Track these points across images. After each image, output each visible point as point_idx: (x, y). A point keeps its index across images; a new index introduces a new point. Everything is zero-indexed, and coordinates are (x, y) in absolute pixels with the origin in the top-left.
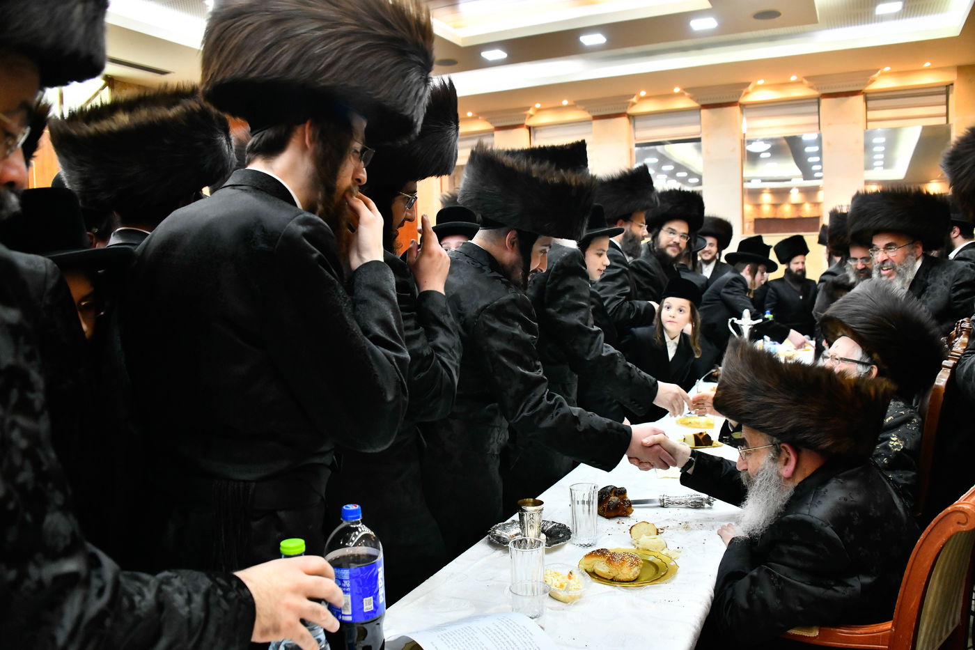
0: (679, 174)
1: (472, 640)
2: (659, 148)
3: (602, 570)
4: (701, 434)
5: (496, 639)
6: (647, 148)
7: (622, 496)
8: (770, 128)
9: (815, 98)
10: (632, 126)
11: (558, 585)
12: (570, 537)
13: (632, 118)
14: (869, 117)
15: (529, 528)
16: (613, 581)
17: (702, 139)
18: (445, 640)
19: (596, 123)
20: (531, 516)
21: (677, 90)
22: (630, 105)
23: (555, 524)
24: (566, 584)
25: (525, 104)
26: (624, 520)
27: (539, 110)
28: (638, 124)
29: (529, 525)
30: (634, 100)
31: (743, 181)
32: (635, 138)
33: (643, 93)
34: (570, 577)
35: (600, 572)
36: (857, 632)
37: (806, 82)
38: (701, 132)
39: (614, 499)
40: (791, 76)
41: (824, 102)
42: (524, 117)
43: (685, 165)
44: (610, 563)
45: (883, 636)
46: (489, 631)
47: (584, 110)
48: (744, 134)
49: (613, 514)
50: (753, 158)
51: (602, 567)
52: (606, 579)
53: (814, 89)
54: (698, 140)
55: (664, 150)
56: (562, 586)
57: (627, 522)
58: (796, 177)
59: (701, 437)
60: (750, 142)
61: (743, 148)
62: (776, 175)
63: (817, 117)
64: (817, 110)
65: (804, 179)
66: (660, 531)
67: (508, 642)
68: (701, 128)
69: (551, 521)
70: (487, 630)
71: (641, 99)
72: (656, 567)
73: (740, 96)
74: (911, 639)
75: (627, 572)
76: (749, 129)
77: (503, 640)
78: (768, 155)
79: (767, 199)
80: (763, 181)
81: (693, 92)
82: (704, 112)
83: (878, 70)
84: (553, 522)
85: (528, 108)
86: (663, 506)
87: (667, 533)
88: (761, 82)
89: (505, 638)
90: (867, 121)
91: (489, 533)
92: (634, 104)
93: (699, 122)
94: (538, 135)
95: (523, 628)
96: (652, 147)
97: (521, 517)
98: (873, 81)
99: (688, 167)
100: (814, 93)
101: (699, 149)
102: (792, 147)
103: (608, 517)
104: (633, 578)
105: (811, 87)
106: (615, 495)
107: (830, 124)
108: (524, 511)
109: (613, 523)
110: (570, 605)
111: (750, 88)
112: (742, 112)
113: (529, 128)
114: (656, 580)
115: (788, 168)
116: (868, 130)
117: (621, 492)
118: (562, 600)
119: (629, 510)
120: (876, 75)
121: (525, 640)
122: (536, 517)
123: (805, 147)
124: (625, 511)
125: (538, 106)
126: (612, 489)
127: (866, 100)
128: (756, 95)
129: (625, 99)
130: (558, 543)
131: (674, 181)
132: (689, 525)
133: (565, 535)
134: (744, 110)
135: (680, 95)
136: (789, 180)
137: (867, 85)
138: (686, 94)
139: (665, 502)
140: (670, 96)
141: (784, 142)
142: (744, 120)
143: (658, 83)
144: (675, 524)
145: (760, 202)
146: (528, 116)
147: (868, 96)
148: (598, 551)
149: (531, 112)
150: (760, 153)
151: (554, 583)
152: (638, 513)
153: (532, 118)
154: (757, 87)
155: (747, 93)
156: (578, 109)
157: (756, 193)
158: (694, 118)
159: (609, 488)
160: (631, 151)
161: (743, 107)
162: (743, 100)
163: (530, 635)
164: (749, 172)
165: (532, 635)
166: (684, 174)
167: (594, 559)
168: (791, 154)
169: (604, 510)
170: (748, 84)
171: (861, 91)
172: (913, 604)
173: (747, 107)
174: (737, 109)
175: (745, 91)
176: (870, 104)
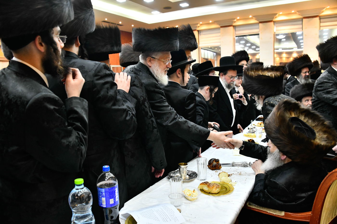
0: (253, 47)
1: (152, 214)
2: (245, 37)
3: (205, 189)
4: (251, 140)
5: (161, 214)
6: (240, 38)
7: (217, 162)
8: (284, 30)
9: (301, 19)
10: (234, 30)
11: (189, 194)
12: (197, 177)
13: (234, 27)
14: (321, 25)
15: (182, 173)
16: (209, 193)
17: (260, 34)
18: (142, 215)
19: (222, 29)
20: (183, 169)
21: (250, 16)
22: (234, 22)
23: (192, 172)
24: (191, 194)
25: (197, 23)
26: (218, 171)
27: (201, 25)
28: (237, 29)
29: (182, 172)
30: (235, 20)
31: (274, 49)
32: (236, 34)
33: (238, 18)
34: (194, 192)
35: (205, 190)
36: (298, 215)
37: (297, 13)
38: (259, 31)
39: (215, 163)
40: (292, 11)
41: (304, 20)
42: (196, 27)
43: (255, 44)
44: (209, 187)
45: (308, 217)
46: (158, 211)
47: (217, 24)
48: (275, 32)
49: (214, 168)
50: (280, 41)
51: (206, 188)
52: (207, 193)
53: (301, 15)
54: (258, 34)
55: (246, 38)
56: (190, 195)
57: (219, 171)
58: (295, 48)
59: (251, 141)
60: (278, 35)
61: (274, 37)
62: (288, 47)
63: (302, 26)
64: (302, 23)
65: (298, 48)
66: (230, 175)
67: (165, 215)
68: (259, 30)
69: (191, 170)
70: (158, 210)
71: (238, 20)
72: (226, 189)
73: (273, 18)
74: (318, 218)
75: (215, 190)
76: (277, 30)
77: (163, 214)
78: (285, 40)
79: (284, 56)
80: (282, 49)
81: (256, 17)
82: (260, 24)
83: (325, 8)
84: (192, 171)
85: (198, 24)
86: (233, 166)
87: (233, 176)
88: (281, 13)
89: (164, 214)
90: (320, 27)
91: (168, 175)
92: (235, 22)
93: (258, 28)
94: (201, 33)
95: (171, 210)
96: (242, 37)
97: (180, 169)
98: (323, 12)
99: (256, 44)
100: (301, 17)
101: (259, 37)
102: (292, 37)
103: (212, 170)
104: (217, 192)
105: (299, 15)
106: (215, 162)
107: (306, 28)
108: (181, 167)
109: (214, 172)
110: (192, 202)
111: (277, 15)
112: (274, 24)
113: (198, 31)
114: (225, 193)
115: (292, 45)
116: (320, 30)
117: (217, 161)
118: (190, 200)
119: (220, 167)
120: (324, 10)
121: (171, 214)
122: (185, 169)
123: (298, 37)
124: (219, 167)
125: (201, 23)
126: (214, 160)
127: (320, 19)
128: (279, 18)
129: (232, 20)
130: (192, 179)
131: (251, 50)
132: (242, 173)
133: (195, 176)
134: (275, 24)
135: (252, 18)
136: (292, 49)
137: (321, 13)
138: (254, 18)
139: (234, 164)
140: (248, 19)
141: (291, 35)
142: (275, 27)
143: (244, 14)
144: (237, 173)
145: (282, 57)
146: (198, 27)
147: (321, 17)
148: (205, 182)
149: (199, 25)
150: (282, 39)
151: (187, 194)
152: (223, 168)
153: (199, 27)
154: (280, 15)
155: (276, 17)
156: (215, 24)
157: (280, 54)
158: (257, 27)
159: (213, 159)
160: (234, 39)
161: (275, 22)
162: (275, 20)
163: (173, 212)
164: (277, 46)
165: (174, 212)
166: (254, 47)
167: (203, 185)
168: (292, 39)
169: (211, 167)
170: (276, 14)
171: (318, 15)
172: (319, 205)
173: (276, 22)
174: (272, 23)
175: (275, 16)
176: (322, 20)
